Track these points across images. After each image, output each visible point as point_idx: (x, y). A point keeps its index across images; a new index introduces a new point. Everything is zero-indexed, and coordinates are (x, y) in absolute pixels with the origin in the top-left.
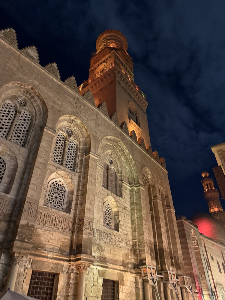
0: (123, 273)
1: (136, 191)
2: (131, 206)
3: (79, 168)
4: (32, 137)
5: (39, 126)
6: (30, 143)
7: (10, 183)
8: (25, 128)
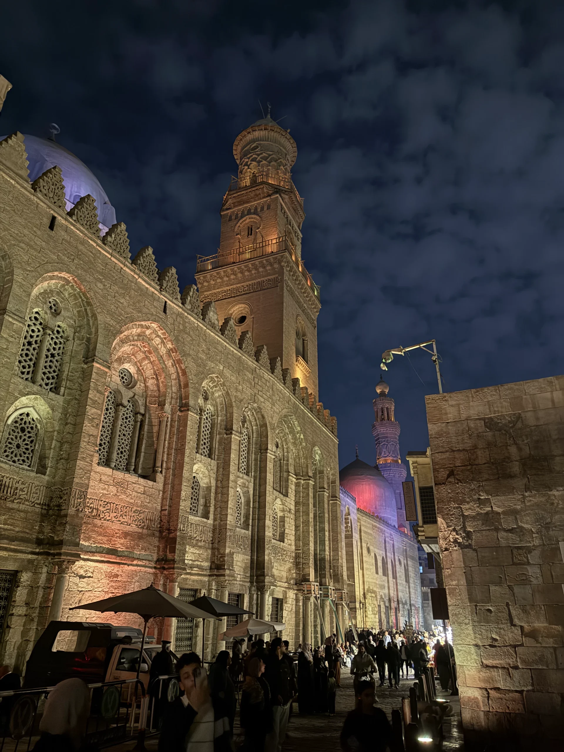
0: (287, 590)
1: (303, 485)
2: (296, 506)
3: (253, 470)
4: (217, 443)
5: (223, 427)
6: (217, 452)
7: (206, 506)
8: (208, 430)
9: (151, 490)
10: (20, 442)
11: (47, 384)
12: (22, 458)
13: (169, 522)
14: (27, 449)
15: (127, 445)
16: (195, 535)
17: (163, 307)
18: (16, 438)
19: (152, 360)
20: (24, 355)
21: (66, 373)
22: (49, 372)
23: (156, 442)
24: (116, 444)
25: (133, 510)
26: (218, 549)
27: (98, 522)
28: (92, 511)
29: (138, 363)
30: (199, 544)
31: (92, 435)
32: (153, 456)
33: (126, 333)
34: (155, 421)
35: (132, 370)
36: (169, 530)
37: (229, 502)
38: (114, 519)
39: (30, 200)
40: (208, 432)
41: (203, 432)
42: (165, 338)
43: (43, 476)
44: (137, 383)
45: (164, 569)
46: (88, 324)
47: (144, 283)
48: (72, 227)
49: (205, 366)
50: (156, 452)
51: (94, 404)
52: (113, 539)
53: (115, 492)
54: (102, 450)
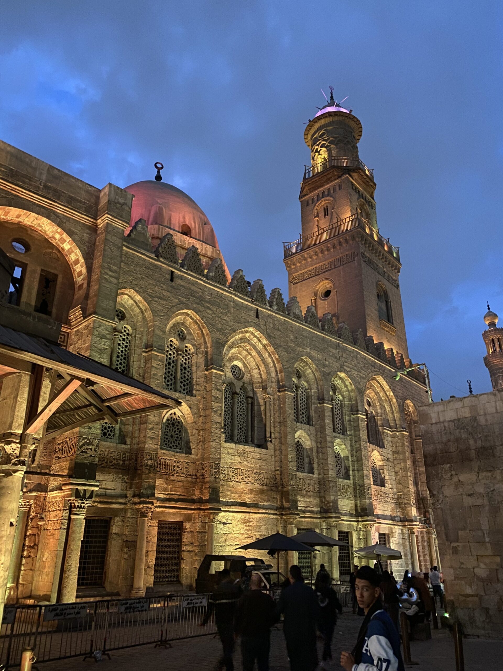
1: (398, 437)
2: (393, 455)
3: (348, 430)
4: (313, 412)
5: (316, 398)
6: (314, 419)
7: (311, 463)
8: (304, 401)
9: (265, 456)
10: (173, 433)
11: (184, 390)
12: (175, 444)
13: (281, 479)
14: (177, 437)
15: (244, 422)
16: (304, 488)
17: (255, 314)
18: (170, 430)
19: (253, 355)
20: (167, 373)
21: (195, 380)
22: (185, 381)
23: (264, 418)
24: (236, 423)
25: (254, 472)
26: (325, 498)
27: (230, 483)
28: (226, 476)
29: (243, 359)
30: (309, 494)
31: (218, 422)
32: (263, 429)
33: (231, 340)
34: (261, 402)
35: (240, 365)
36: (282, 485)
37: (329, 459)
38: (241, 480)
39: (156, 265)
40: (304, 403)
41: (301, 404)
42: (260, 337)
43: (190, 456)
44: (244, 374)
45: (282, 515)
46: (205, 341)
47: (239, 300)
48: (185, 275)
49: (294, 351)
50: (265, 426)
51: (216, 399)
52: (243, 495)
53: (240, 460)
54: (227, 429)
